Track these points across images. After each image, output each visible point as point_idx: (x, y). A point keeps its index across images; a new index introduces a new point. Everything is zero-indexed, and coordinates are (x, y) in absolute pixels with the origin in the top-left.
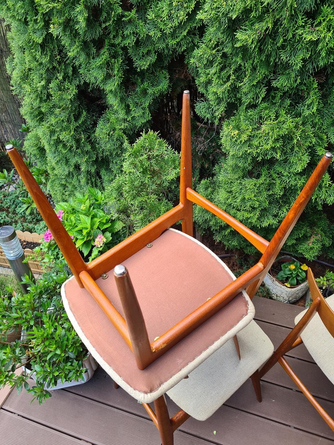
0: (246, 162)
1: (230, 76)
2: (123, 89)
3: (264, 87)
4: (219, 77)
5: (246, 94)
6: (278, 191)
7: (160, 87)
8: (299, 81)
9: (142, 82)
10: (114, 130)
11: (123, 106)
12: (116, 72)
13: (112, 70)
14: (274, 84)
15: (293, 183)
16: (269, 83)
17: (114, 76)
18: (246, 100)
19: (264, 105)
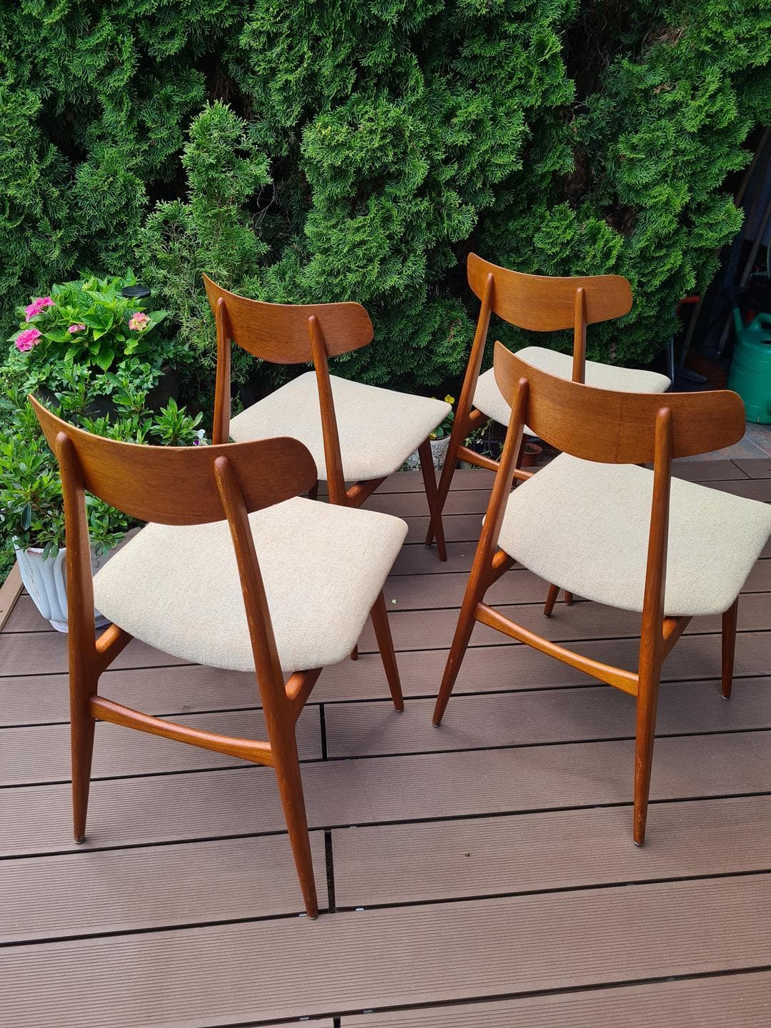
0: (346, 186)
1: (304, 54)
2: (135, 91)
3: (352, 69)
4: (287, 60)
5: (328, 84)
6: (397, 228)
7: (193, 94)
8: (394, 55)
9: (163, 85)
10: (115, 174)
11: (135, 123)
12: (125, 56)
13: (120, 52)
14: (364, 63)
15: (414, 209)
16: (356, 64)
17: (122, 64)
18: (330, 92)
19: (355, 95)
